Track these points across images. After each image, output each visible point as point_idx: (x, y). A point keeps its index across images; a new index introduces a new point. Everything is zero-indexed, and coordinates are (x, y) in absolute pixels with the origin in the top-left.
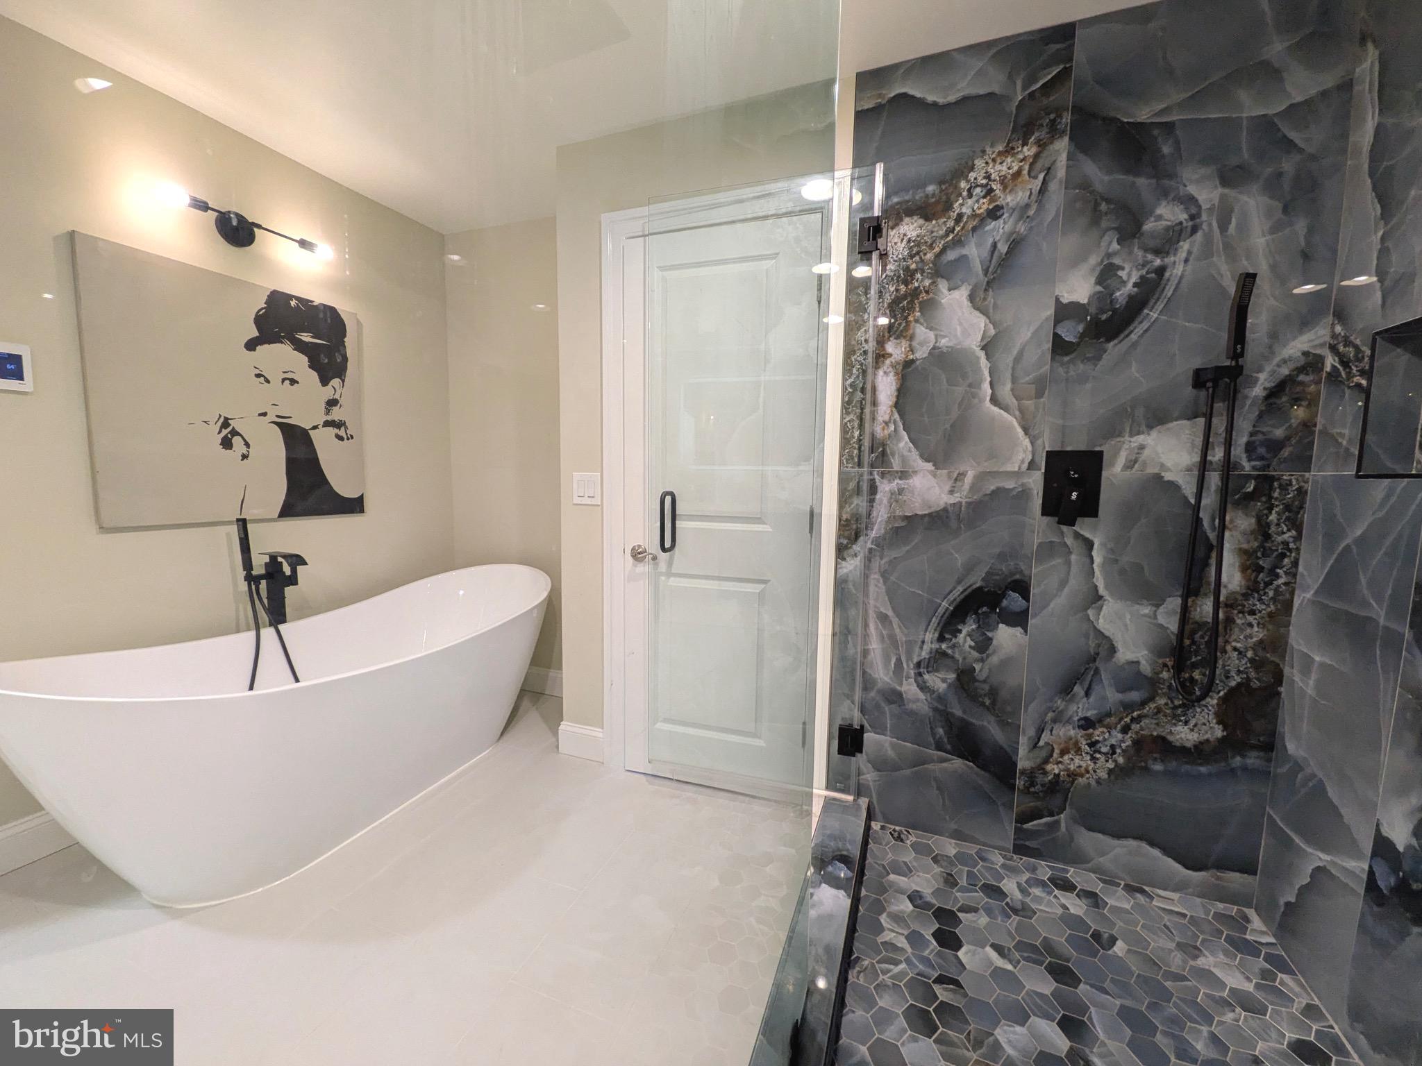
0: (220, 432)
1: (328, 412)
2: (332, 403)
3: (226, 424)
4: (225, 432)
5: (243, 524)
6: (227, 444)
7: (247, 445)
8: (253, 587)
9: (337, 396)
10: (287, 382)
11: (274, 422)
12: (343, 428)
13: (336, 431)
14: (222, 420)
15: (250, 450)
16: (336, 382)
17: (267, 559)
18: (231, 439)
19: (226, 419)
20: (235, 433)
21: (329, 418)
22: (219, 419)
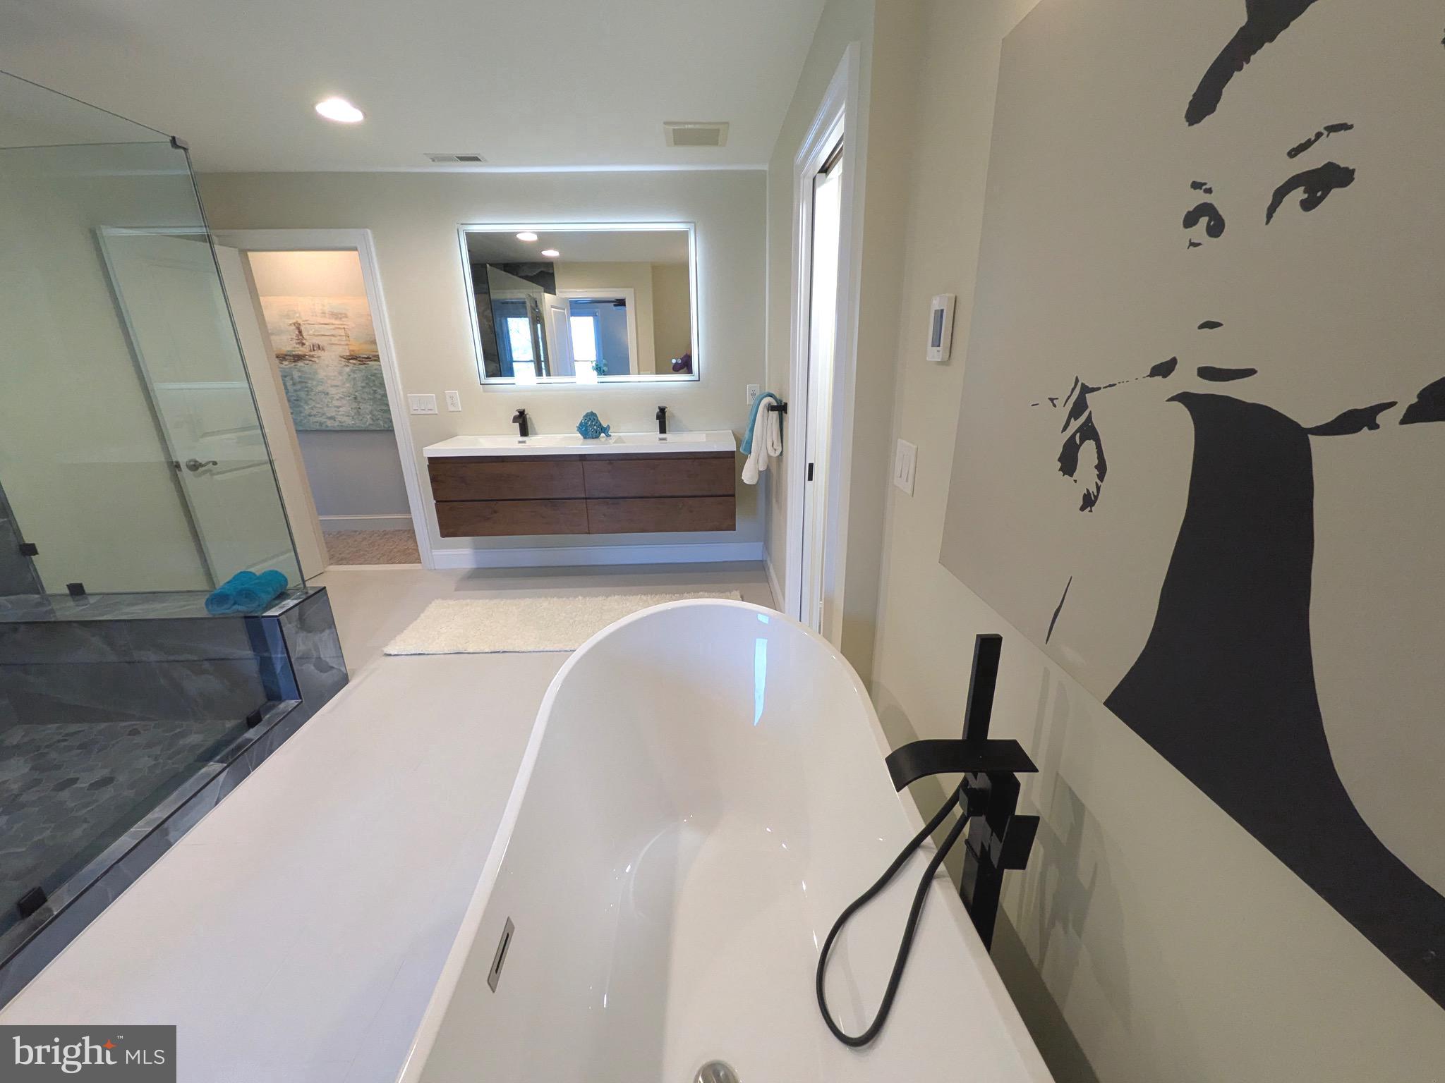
0: (1064, 429)
3: (1079, 407)
4: (1075, 424)
5: (991, 649)
6: (1068, 462)
7: (1102, 468)
11: (1185, 398)
14: (1078, 390)
15: (1103, 485)
18: (1078, 447)
19: (1086, 390)
20: (1088, 431)
22: (1073, 390)
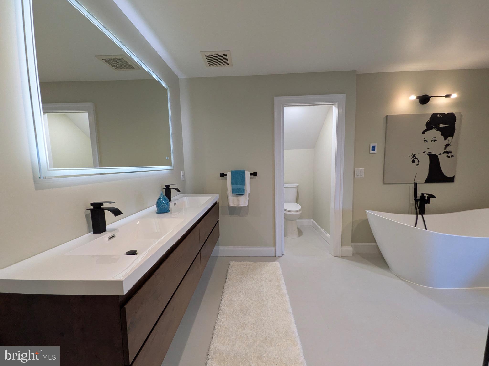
1: (445, 148)
2: (448, 145)
4: (413, 158)
5: (416, 184)
6: (413, 161)
7: (419, 161)
8: (416, 202)
9: (449, 143)
10: (433, 141)
11: (427, 154)
12: (450, 153)
13: (447, 154)
14: (413, 155)
15: (419, 163)
16: (450, 138)
17: (421, 195)
18: (415, 160)
20: (416, 158)
21: (445, 150)
22: (412, 155)
